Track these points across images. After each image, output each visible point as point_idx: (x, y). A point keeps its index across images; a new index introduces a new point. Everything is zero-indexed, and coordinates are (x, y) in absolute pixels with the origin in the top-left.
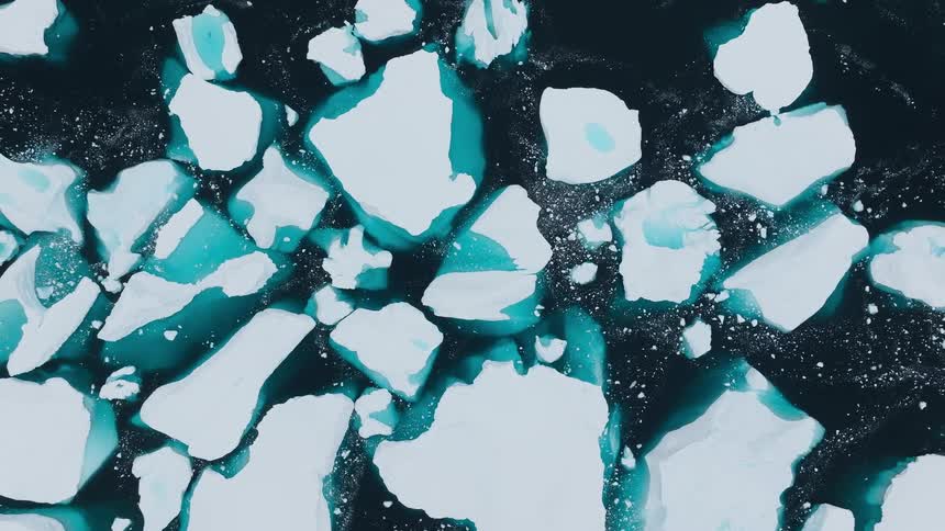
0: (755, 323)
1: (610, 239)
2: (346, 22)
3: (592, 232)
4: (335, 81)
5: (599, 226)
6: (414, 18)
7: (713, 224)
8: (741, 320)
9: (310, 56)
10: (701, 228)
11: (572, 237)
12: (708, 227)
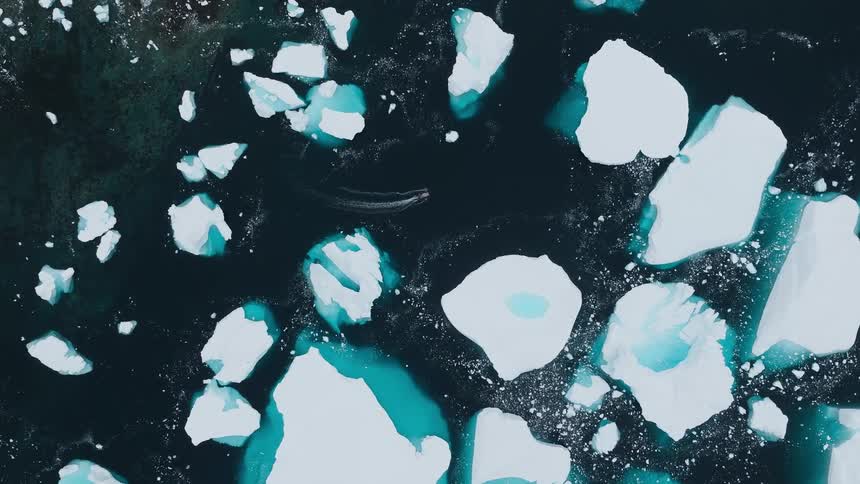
0: (816, 367)
1: (608, 389)
2: (205, 382)
3: (586, 394)
4: (239, 443)
5: (588, 384)
6: (266, 328)
7: (701, 303)
8: (799, 374)
9: (196, 442)
10: (692, 315)
11: (571, 412)
12: (698, 310)
